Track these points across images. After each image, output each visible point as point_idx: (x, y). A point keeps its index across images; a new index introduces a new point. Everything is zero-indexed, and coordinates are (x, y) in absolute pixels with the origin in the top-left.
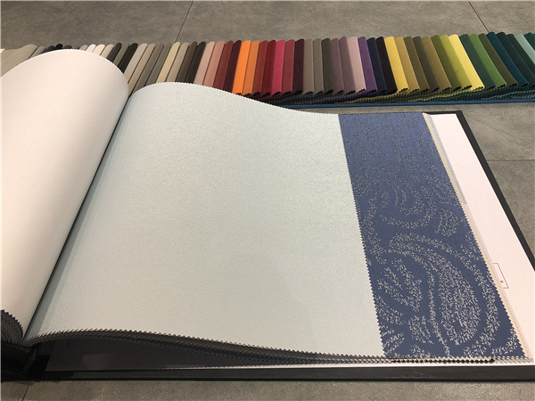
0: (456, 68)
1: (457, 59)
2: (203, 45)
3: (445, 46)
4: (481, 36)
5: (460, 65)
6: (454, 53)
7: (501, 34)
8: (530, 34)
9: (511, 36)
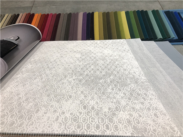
0: (121, 29)
1: (122, 24)
2: (18, 15)
3: (119, 17)
4: (134, 12)
5: (123, 27)
6: (121, 21)
7: (142, 11)
8: (154, 10)
9: (146, 12)
